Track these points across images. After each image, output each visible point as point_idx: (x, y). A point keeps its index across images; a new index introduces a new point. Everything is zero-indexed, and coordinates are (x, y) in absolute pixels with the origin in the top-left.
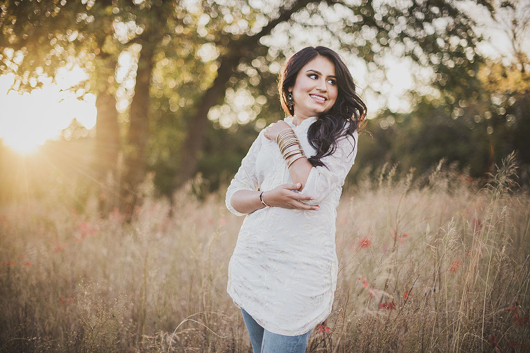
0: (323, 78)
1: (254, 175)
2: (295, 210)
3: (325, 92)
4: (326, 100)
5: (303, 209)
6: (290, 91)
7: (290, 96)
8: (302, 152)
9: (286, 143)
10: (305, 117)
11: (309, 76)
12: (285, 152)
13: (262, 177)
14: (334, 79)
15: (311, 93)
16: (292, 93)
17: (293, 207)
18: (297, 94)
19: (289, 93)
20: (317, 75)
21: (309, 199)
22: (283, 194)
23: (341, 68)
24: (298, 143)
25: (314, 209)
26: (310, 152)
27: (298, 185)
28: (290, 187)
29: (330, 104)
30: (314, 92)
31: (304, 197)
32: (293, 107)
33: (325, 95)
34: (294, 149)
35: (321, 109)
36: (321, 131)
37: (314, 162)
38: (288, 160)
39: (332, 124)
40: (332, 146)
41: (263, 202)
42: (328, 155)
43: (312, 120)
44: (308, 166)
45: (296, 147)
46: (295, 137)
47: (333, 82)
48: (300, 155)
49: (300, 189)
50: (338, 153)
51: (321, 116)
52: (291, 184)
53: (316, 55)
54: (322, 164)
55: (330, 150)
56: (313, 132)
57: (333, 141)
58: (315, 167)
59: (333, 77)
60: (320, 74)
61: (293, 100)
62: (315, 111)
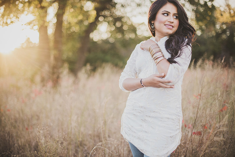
0: (171, 15)
1: (135, 70)
2: (161, 88)
3: (173, 23)
4: (173, 27)
5: (166, 87)
6: (152, 23)
7: (153, 26)
8: (163, 56)
9: (154, 51)
10: (162, 36)
11: (163, 14)
12: (154, 56)
13: (140, 70)
14: (177, 15)
15: (165, 24)
16: (153, 24)
17: (160, 87)
18: (157, 24)
19: (152, 24)
20: (168, 14)
21: (169, 82)
22: (154, 80)
23: (180, 9)
24: (160, 51)
25: (172, 88)
26: (168, 56)
27: (163, 74)
28: (158, 76)
29: (175, 29)
30: (167, 23)
31: (167, 81)
32: (154, 32)
33: (172, 24)
34: (159, 54)
35: (171, 32)
36: (173, 43)
37: (171, 61)
38: (156, 61)
39: (178, 40)
40: (179, 52)
41: (142, 84)
42: (178, 57)
43: (166, 38)
44: (168, 63)
45: (160, 53)
46: (159, 47)
47: (176, 17)
48: (162, 58)
49: (164, 77)
50: (183, 56)
51: (171, 36)
52: (158, 74)
53: (167, 2)
54: (175, 62)
55: (179, 54)
56: (168, 45)
57: (180, 49)
58: (171, 64)
59: (176, 14)
60: (169, 13)
61: (154, 28)
62: (167, 33)
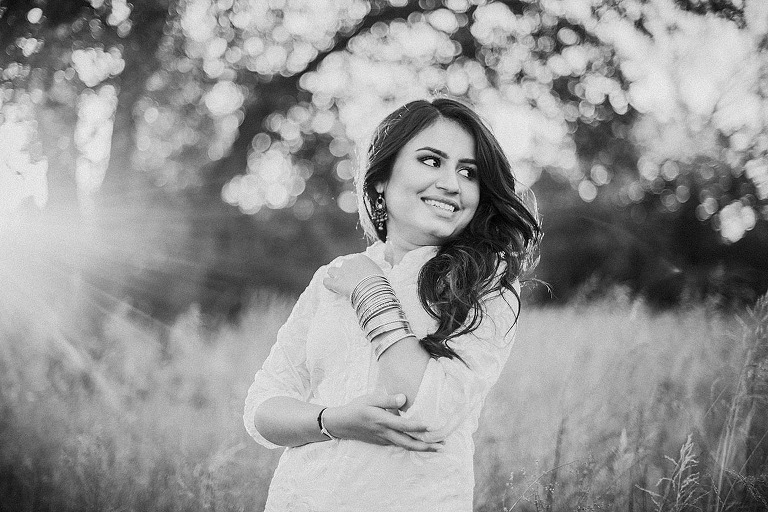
0: (451, 164)
1: (303, 365)
2: (390, 448)
3: (456, 193)
4: (456, 209)
5: (410, 449)
6: (380, 189)
7: (380, 202)
8: (406, 327)
9: (371, 306)
10: (410, 246)
11: (422, 159)
12: (371, 326)
14: (472, 166)
15: (424, 195)
16: (383, 195)
17: (388, 443)
18: (396, 194)
19: (378, 194)
20: (438, 159)
21: (423, 430)
22: (366, 419)
23: (488, 143)
24: (396, 306)
25: (435, 451)
26: (425, 324)
27: (400, 400)
28: (383, 401)
29: (465, 217)
30: (431, 192)
31: (412, 424)
32: (385, 224)
33: (455, 200)
34: (389, 320)
35: (447, 229)
36: (451, 278)
37: (433, 347)
38: (376, 343)
39: (470, 264)
40: (472, 313)
41: (324, 430)
42: (464, 332)
43: (428, 253)
44: (422, 355)
45: (393, 315)
46: (391, 292)
47: (471, 172)
48: (402, 333)
49: (405, 407)
50: (484, 330)
51: (446, 245)
53: (436, 116)
54: (450, 354)
55: (468, 322)
56: (430, 282)
57: (474, 300)
58: (436, 359)
59: (471, 162)
60: (445, 156)
61: (385, 209)
62: (432, 234)
